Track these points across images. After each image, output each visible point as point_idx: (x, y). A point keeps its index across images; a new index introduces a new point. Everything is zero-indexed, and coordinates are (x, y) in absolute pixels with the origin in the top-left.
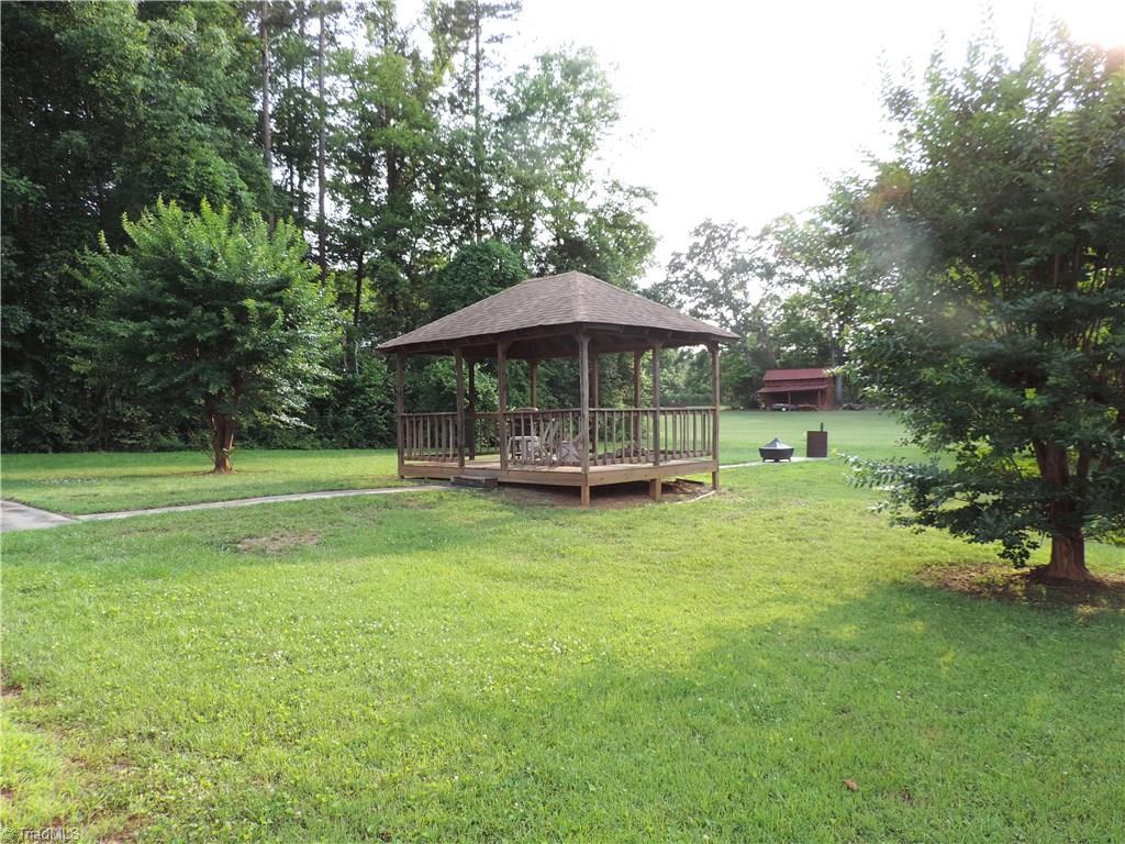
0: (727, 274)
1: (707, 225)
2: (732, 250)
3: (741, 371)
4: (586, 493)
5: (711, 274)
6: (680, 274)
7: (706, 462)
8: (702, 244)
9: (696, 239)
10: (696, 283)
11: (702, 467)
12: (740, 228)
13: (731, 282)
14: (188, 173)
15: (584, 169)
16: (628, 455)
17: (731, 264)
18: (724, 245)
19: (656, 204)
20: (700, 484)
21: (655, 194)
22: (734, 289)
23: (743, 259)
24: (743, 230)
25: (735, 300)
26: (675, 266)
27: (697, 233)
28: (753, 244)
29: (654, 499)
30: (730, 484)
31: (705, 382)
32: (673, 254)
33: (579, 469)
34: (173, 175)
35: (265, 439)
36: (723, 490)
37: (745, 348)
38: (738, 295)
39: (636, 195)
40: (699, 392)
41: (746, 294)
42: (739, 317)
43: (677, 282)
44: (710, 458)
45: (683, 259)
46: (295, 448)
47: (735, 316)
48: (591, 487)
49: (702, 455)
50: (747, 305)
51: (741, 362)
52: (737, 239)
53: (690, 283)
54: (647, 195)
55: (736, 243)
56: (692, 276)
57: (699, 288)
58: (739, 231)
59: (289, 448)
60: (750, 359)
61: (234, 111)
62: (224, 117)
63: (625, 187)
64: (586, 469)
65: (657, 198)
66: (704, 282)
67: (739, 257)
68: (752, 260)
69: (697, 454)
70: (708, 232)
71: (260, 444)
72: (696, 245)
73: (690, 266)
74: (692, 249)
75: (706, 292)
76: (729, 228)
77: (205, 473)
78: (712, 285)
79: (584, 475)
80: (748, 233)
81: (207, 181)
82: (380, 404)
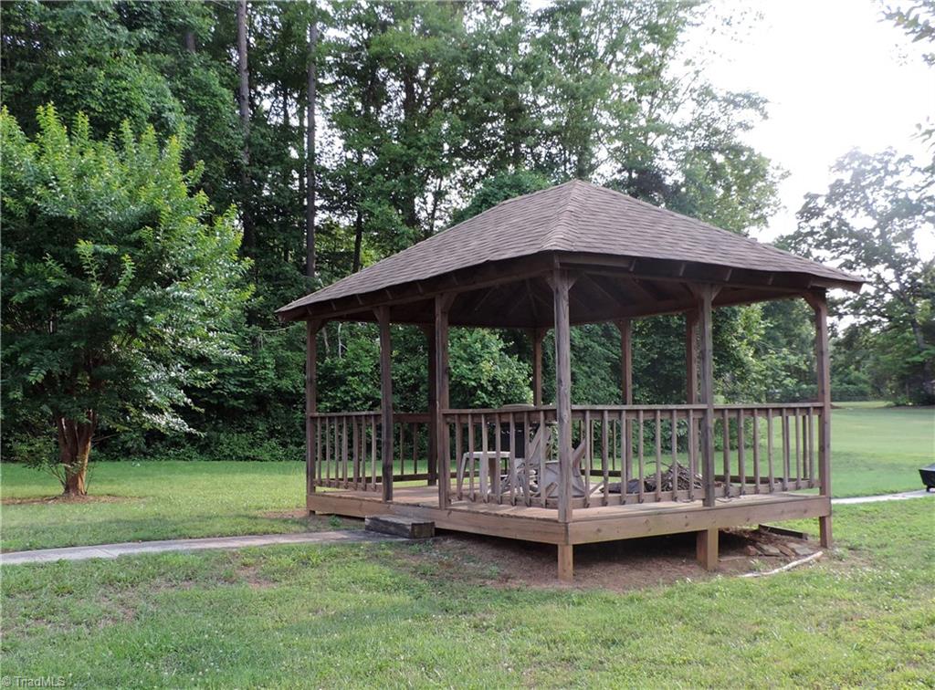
0: (885, 220)
1: (853, 156)
2: (890, 188)
3: (908, 353)
4: (566, 556)
5: (860, 222)
6: (816, 223)
7: (807, 499)
8: (847, 181)
9: (839, 175)
10: (840, 233)
11: (802, 509)
12: (903, 157)
13: (890, 232)
14: (94, 88)
15: (667, 76)
16: (666, 487)
17: (889, 206)
18: (880, 182)
19: (765, 117)
20: (799, 535)
21: (766, 101)
22: (896, 240)
23: (907, 198)
24: (907, 159)
25: (897, 256)
26: (809, 212)
27: (841, 167)
28: (919, 178)
29: (704, 565)
30: (853, 538)
31: (857, 369)
32: (806, 197)
33: (552, 513)
34: (73, 93)
35: (207, 445)
36: (838, 551)
37: (913, 322)
38: (902, 249)
39: (736, 105)
40: (849, 383)
41: (912, 247)
42: (904, 277)
43: (812, 233)
44: (815, 492)
45: (821, 202)
46: (247, 458)
47: (898, 279)
48: (574, 546)
49: (798, 488)
50: (914, 262)
51: (908, 341)
52: (897, 172)
53: (831, 235)
54: (753, 103)
55: (896, 178)
56: (834, 224)
57: (843, 240)
58: (901, 161)
59: (239, 458)
60: (920, 336)
61: (184, 17)
62: (171, 26)
63: (720, 94)
64: (565, 514)
65: (767, 107)
66: (851, 231)
67: (901, 196)
68: (920, 200)
69: (789, 485)
70: (855, 165)
71: (201, 453)
72: (839, 183)
73: (831, 211)
74: (832, 187)
75: (853, 245)
76: (886, 158)
77: (45, 499)
78: (862, 236)
79: (563, 525)
80: (914, 163)
81: (120, 98)
82: (367, 398)
